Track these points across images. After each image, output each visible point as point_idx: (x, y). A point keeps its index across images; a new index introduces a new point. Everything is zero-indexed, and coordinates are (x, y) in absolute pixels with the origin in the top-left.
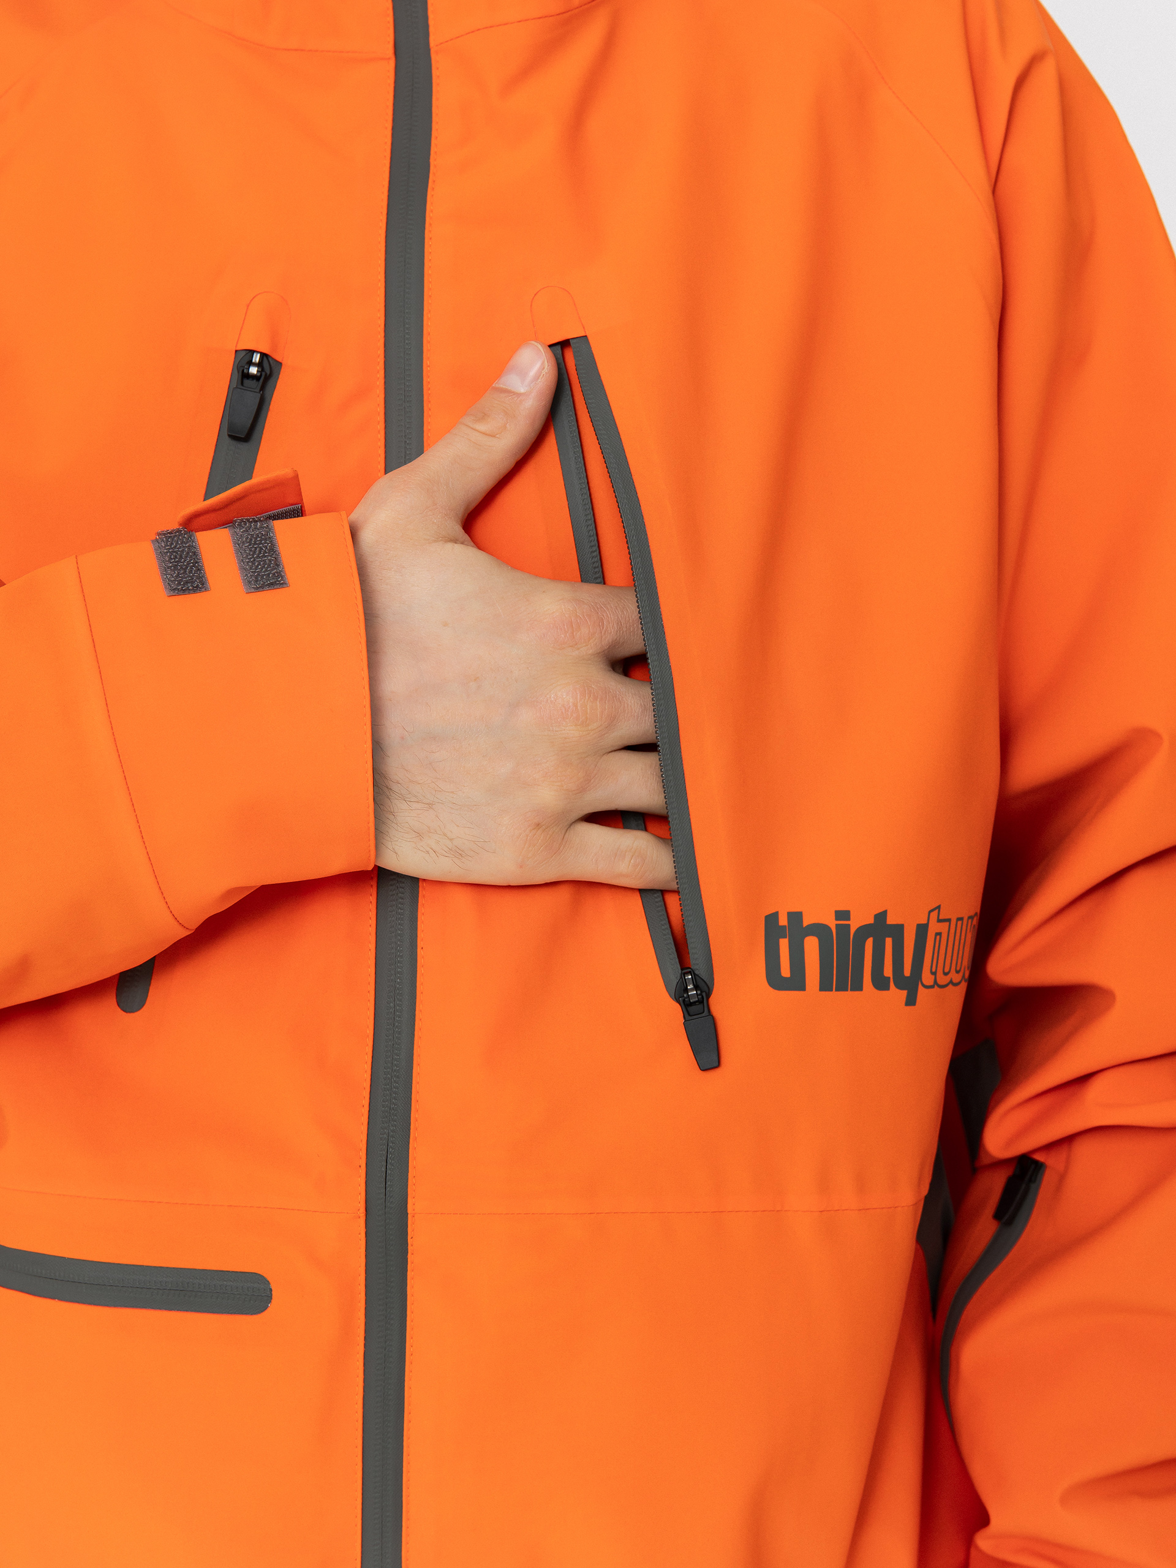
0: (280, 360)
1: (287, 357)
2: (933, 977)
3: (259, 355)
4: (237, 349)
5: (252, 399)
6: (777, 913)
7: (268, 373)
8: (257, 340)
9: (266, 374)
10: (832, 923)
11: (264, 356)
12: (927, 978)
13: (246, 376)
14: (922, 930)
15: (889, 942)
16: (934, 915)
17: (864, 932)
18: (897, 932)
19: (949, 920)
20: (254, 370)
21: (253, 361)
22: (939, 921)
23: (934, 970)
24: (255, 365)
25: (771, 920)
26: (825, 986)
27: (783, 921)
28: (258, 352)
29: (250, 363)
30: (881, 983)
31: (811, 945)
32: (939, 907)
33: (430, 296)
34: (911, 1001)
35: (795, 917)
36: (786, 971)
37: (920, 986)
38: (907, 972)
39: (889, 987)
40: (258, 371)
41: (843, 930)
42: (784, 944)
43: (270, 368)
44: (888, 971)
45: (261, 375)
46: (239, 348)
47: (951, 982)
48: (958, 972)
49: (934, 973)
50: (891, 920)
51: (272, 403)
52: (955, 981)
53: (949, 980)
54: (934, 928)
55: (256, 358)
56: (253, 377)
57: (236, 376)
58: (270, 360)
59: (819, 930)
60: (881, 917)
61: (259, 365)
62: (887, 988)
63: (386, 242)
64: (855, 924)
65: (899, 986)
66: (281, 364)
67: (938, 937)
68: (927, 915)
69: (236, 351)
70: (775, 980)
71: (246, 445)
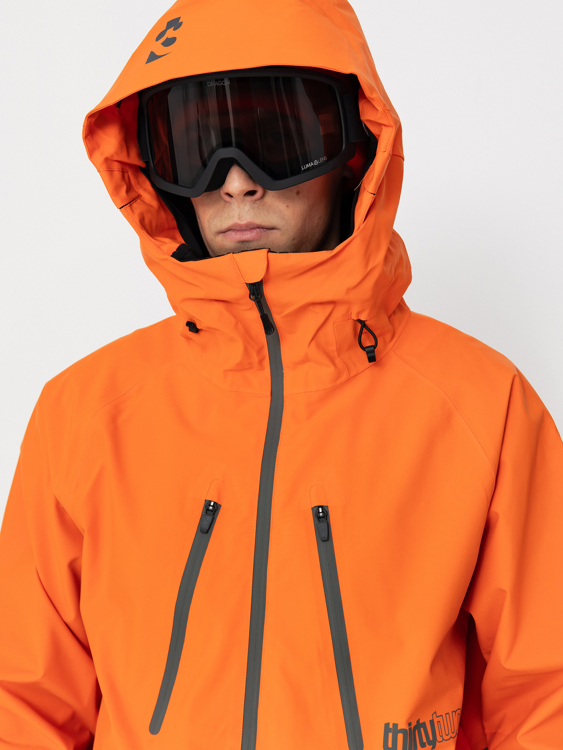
0: (221, 504)
1: (223, 503)
2: (442, 737)
3: (213, 502)
4: (206, 499)
5: (209, 519)
6: (389, 723)
7: (216, 509)
8: (213, 498)
9: (215, 509)
11: (215, 503)
12: (439, 739)
13: (208, 510)
14: (432, 722)
15: (422, 729)
16: (434, 715)
17: (415, 728)
18: (424, 725)
19: (442, 715)
21: (211, 505)
22: (437, 717)
23: (441, 735)
25: (387, 725)
27: (391, 726)
28: (213, 501)
30: (423, 745)
31: (400, 735)
32: (435, 712)
33: (275, 486)
35: (395, 725)
36: (390, 745)
37: (437, 742)
38: (431, 739)
39: (426, 745)
40: (212, 508)
41: (410, 729)
42: (390, 735)
43: (217, 507)
44: (425, 740)
45: (213, 510)
47: (451, 737)
48: (453, 733)
49: (442, 736)
50: (421, 722)
51: (217, 520)
52: (453, 736)
53: (450, 736)
54: (436, 720)
55: (212, 504)
56: (211, 510)
57: (205, 510)
58: (217, 504)
59: (403, 730)
60: (418, 721)
61: (213, 506)
62: (426, 746)
63: (262, 464)
64: (412, 726)
65: (429, 745)
66: (221, 505)
67: (439, 723)
68: (432, 716)
69: (205, 500)
71: (206, 535)
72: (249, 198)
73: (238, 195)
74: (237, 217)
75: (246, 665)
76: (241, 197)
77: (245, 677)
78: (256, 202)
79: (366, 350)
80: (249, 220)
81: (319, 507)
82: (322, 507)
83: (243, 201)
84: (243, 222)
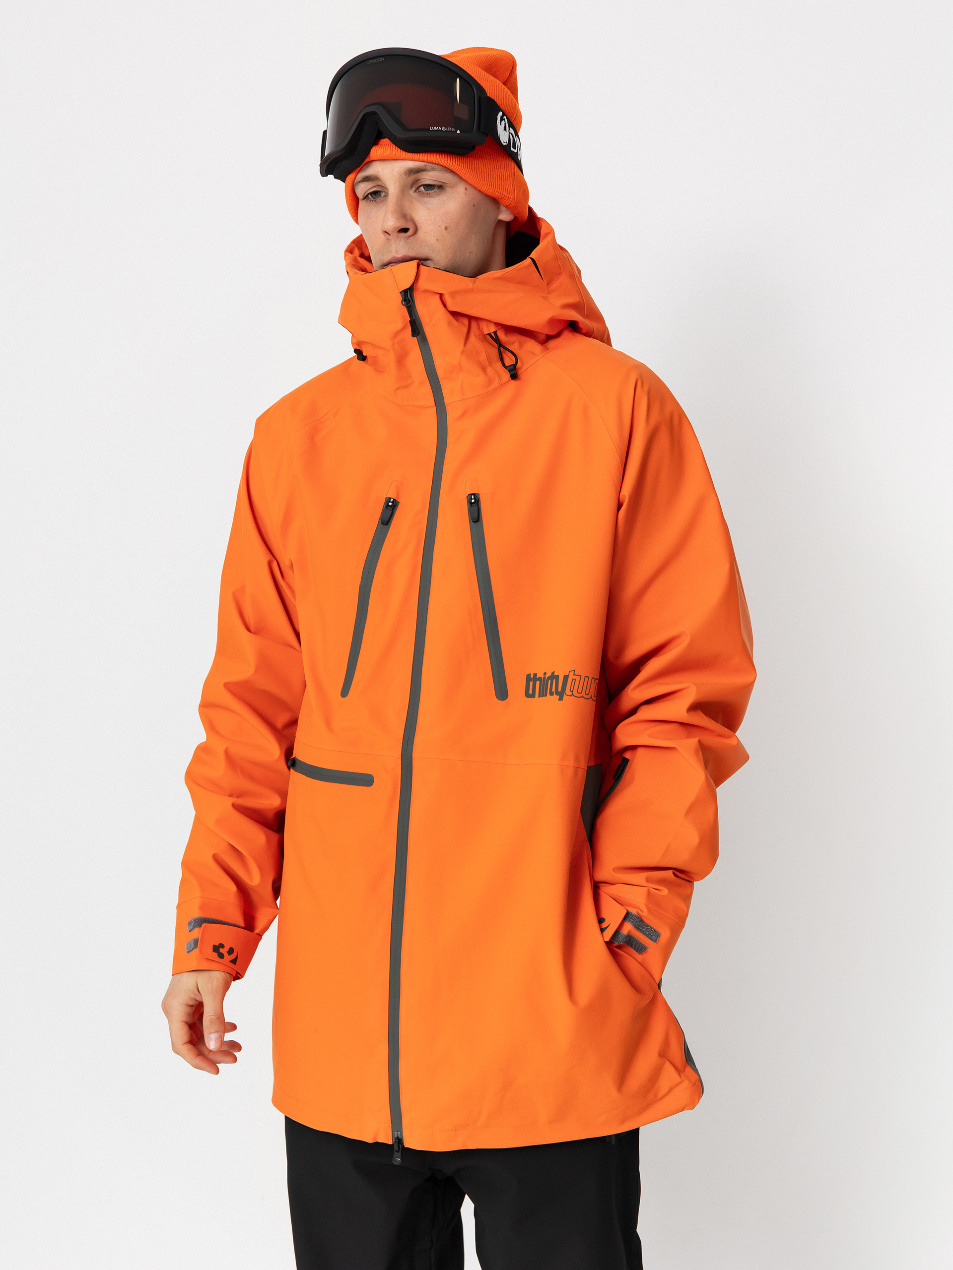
1: (402, 501)
5: (390, 512)
6: (530, 674)
8: (392, 495)
10: (542, 676)
11: (394, 499)
12: (568, 691)
13: (388, 505)
14: (566, 678)
15: (554, 681)
17: (549, 678)
18: (557, 677)
19: (578, 675)
20: (390, 504)
22: (574, 675)
24: (391, 502)
25: (528, 676)
26: (539, 697)
27: (532, 676)
28: (392, 498)
29: (390, 502)
30: (551, 694)
31: (538, 683)
32: (574, 671)
34: (561, 699)
35: (535, 675)
36: (531, 692)
37: (565, 694)
38: (560, 690)
39: (554, 695)
40: (392, 504)
41: (544, 678)
42: (531, 683)
43: (395, 504)
44: (554, 690)
45: (393, 506)
46: (387, 497)
50: (556, 674)
51: (396, 514)
52: (586, 697)
54: (572, 677)
55: (392, 500)
56: (390, 506)
57: (385, 505)
58: (396, 501)
59: (540, 679)
60: (553, 673)
61: (392, 502)
64: (547, 676)
65: (557, 695)
66: (400, 503)
67: (574, 680)
68: (569, 673)
70: (528, 695)
71: (386, 526)
72: (403, 235)
73: (392, 232)
74: (394, 251)
75: (415, 632)
76: (396, 233)
77: (414, 642)
78: (410, 238)
79: (508, 368)
80: (404, 254)
81: (471, 494)
82: (474, 494)
83: (398, 237)
84: (399, 255)
